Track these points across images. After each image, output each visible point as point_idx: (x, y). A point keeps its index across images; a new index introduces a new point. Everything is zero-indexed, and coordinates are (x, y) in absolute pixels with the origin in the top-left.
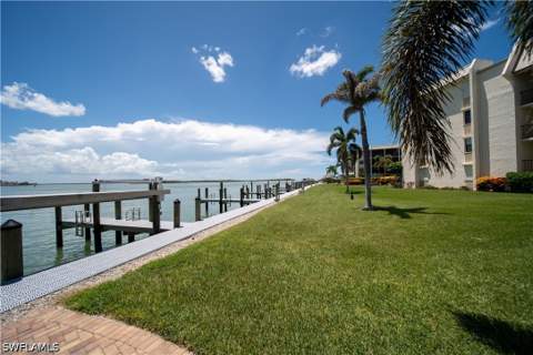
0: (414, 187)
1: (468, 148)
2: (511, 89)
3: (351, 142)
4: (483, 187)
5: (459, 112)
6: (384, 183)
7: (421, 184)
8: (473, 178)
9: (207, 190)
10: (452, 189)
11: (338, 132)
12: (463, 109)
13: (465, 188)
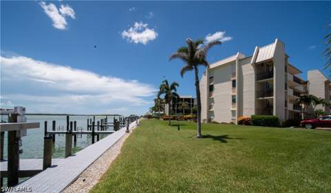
0: (206, 122)
1: (234, 101)
2: (253, 72)
3: (173, 91)
4: (241, 123)
5: (230, 80)
6: (186, 119)
7: (209, 120)
8: (236, 118)
9: (54, 122)
10: (226, 124)
11: (165, 83)
12: (232, 79)
13: (232, 123)
